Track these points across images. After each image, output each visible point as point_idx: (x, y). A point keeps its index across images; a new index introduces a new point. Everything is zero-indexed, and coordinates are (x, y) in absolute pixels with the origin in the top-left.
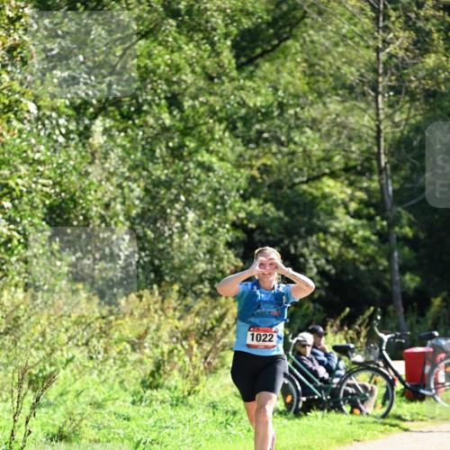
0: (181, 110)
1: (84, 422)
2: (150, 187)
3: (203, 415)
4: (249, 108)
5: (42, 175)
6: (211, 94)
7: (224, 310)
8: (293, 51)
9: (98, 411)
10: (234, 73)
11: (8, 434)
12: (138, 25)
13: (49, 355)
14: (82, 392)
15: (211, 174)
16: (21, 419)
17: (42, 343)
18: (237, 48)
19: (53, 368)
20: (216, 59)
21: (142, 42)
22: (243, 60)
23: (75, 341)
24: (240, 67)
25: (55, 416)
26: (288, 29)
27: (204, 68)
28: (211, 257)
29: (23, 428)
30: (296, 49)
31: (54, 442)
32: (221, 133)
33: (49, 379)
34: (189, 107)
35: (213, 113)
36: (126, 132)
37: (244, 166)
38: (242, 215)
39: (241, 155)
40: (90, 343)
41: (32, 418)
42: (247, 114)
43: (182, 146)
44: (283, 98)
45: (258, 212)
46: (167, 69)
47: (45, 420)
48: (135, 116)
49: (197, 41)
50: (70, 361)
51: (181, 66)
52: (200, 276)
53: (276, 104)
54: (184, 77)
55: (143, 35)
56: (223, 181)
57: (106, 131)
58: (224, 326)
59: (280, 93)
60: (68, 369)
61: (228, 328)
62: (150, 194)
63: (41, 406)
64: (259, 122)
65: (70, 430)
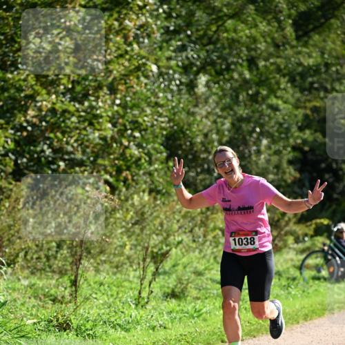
0: (258, 69)
1: (190, 285)
2: (235, 122)
4: (304, 66)
5: (161, 115)
6: (278, 57)
8: (335, 26)
9: (199, 277)
10: (294, 43)
11: (136, 293)
12: (228, 10)
13: (166, 239)
14: (188, 264)
15: (278, 113)
16: (146, 283)
17: (161, 230)
18: (296, 25)
19: (168, 248)
20: (281, 33)
21: (230, 22)
22: (300, 33)
23: (184, 229)
24: (298, 38)
25: (169, 281)
26: (331, 12)
27: (273, 39)
28: (278, 171)
29: (147, 289)
30: (337, 25)
31: (168, 299)
32: (285, 84)
33: (165, 255)
34: (263, 66)
35: (279, 70)
36: (219, 84)
37: (301, 107)
38: (299, 141)
39: (298, 100)
40: (194, 231)
41: (154, 282)
42: (303, 71)
43: (258, 93)
44: (328, 59)
45: (310, 139)
46: (248, 40)
47: (162, 283)
48: (225, 73)
49: (268, 21)
50: (179, 243)
51: (258, 38)
53: (323, 63)
54: (259, 46)
55: (231, 17)
56: (286, 118)
57: (207, 85)
58: (286, 219)
59: (326, 56)
60: (178, 248)
61: (290, 220)
62: (236, 127)
63: (159, 274)
64: (311, 76)
65: (180, 290)
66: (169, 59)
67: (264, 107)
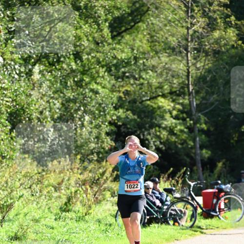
0: (82, 61)
1: (29, 230)
2: (64, 102)
3: (93, 226)
4: (118, 59)
5: (6, 96)
6: (97, 52)
7: (105, 169)
8: (142, 29)
9: (36, 224)
10: (110, 41)
13: (10, 193)
14: (28, 213)
15: (98, 95)
17: (6, 187)
18: (112, 27)
19: (12, 201)
20: (100, 33)
22: (115, 33)
23: (24, 186)
24: (113, 37)
25: (13, 227)
26: (139, 17)
27: (94, 38)
28: (98, 140)
30: (144, 28)
31: (12, 241)
32: (103, 73)
33: (10, 207)
34: (85, 59)
35: (99, 62)
36: (51, 73)
37: (115, 91)
38: (114, 118)
39: (114, 85)
40: (32, 187)
42: (117, 63)
43: (82, 80)
44: (137, 54)
45: (123, 116)
47: (7, 229)
48: (56, 64)
49: (90, 23)
50: (21, 197)
51: (82, 37)
52: (92, 150)
53: (133, 57)
54: (83, 43)
56: (104, 99)
57: (41, 72)
58: (105, 178)
59: (135, 51)
60: (20, 201)
61: (107, 179)
62: (65, 105)
63: (5, 221)
64: (124, 67)
65: (21, 234)
66: (12, 53)
67: (87, 91)
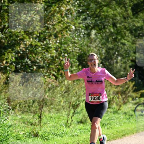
0: (116, 27)
2: (107, 50)
3: (122, 116)
4: (136, 27)
5: (76, 47)
6: (125, 23)
7: (128, 86)
10: (132, 17)
11: (66, 121)
12: (104, 3)
13: (78, 99)
15: (125, 46)
16: (70, 117)
17: (76, 95)
18: (133, 9)
20: (127, 13)
21: (105, 8)
22: (134, 13)
24: (133, 15)
25: (80, 116)
27: (123, 15)
28: (125, 70)
29: (70, 119)
31: (79, 124)
32: (128, 34)
33: (78, 105)
34: (119, 26)
35: (125, 28)
36: (100, 34)
37: (134, 44)
38: (134, 58)
39: (134, 41)
41: (73, 117)
43: (117, 38)
46: (112, 15)
47: (77, 117)
48: (103, 29)
49: (121, 7)
50: (84, 100)
51: (117, 15)
52: (122, 75)
54: (117, 18)
55: (105, 6)
56: (129, 48)
57: (95, 34)
58: (129, 90)
61: (130, 91)
62: (107, 52)
63: (75, 113)
64: (139, 31)
65: (84, 120)
66: (80, 23)
67: (119, 43)
